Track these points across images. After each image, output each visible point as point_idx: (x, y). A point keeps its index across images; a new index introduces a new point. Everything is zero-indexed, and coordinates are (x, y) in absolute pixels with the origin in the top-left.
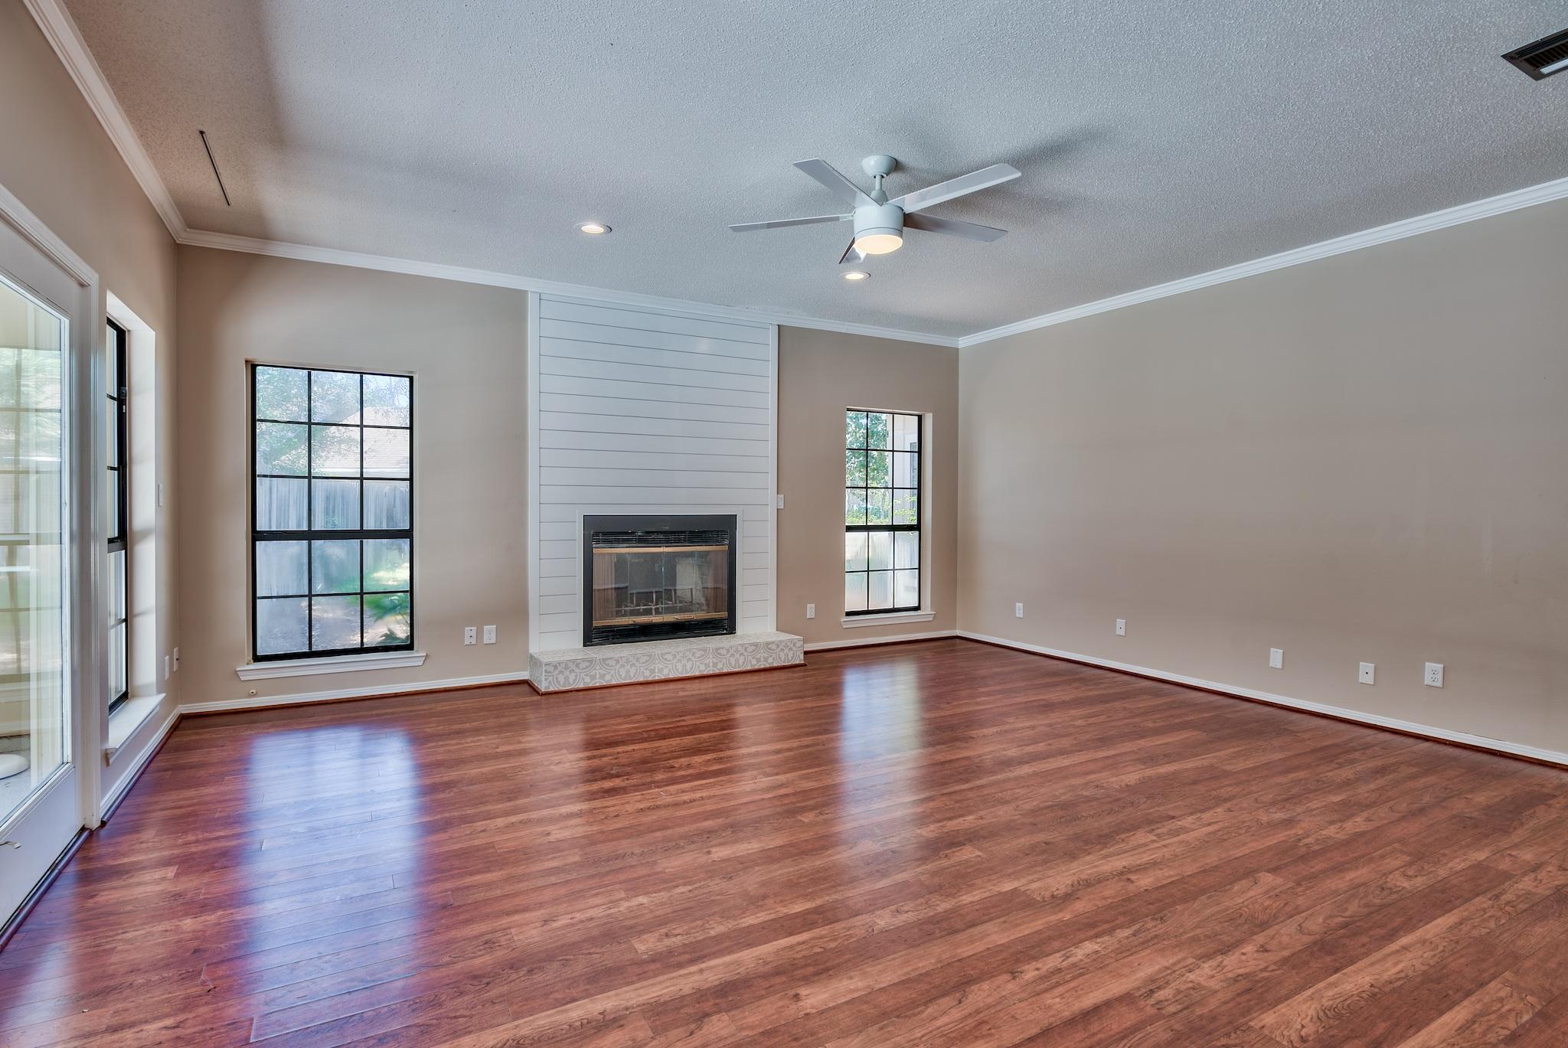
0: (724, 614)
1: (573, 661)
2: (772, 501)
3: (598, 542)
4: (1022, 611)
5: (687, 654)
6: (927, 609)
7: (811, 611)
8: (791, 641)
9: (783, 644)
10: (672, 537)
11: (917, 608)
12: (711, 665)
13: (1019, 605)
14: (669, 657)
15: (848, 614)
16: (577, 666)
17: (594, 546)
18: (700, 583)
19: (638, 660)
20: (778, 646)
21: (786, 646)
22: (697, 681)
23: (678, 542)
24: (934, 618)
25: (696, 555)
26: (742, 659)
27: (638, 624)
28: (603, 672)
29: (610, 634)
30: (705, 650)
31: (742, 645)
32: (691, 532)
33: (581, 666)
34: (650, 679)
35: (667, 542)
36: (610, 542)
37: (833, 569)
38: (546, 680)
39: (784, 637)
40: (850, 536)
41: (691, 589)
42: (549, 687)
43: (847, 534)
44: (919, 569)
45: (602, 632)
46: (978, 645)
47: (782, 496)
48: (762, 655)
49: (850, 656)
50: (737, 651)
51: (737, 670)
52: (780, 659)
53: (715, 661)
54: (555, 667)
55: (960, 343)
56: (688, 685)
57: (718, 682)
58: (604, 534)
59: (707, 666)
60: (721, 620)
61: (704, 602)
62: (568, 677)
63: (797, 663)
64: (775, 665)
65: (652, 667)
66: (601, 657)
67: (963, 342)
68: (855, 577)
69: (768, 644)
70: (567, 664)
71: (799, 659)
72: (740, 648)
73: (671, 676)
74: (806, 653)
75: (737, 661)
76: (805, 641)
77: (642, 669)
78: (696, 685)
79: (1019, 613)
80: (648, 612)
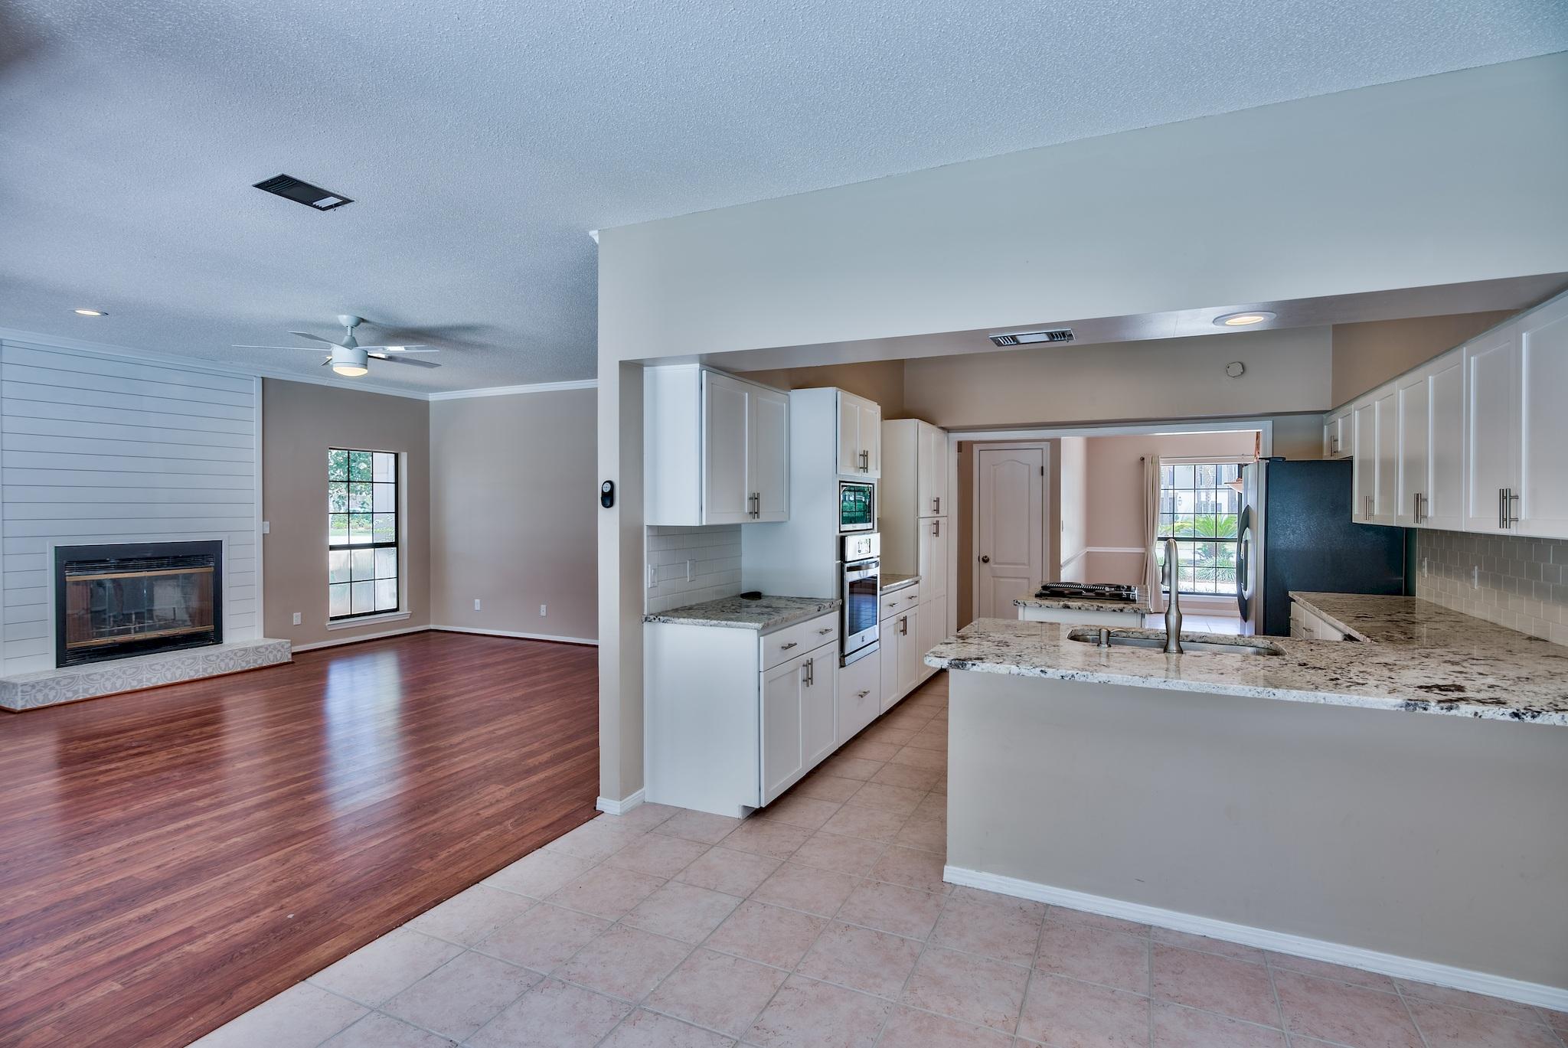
0: (211, 627)
1: (53, 680)
2: (257, 527)
3: (71, 570)
4: (479, 606)
5: (176, 662)
6: (405, 609)
7: (297, 618)
8: (279, 644)
9: (272, 647)
10: (155, 562)
11: (397, 610)
12: (201, 670)
13: (477, 601)
14: (158, 667)
15: (332, 619)
16: (58, 683)
17: (67, 574)
18: (182, 601)
19: (124, 673)
20: (267, 649)
21: (275, 648)
22: (187, 685)
23: (160, 567)
24: (410, 617)
25: (181, 577)
26: (232, 662)
27: (117, 643)
28: (86, 687)
29: (87, 654)
30: (195, 658)
31: (232, 651)
32: (175, 557)
33: (62, 683)
34: (138, 688)
35: (149, 568)
36: (88, 569)
37: (318, 582)
38: (22, 699)
39: (271, 641)
40: (333, 555)
41: (174, 608)
42: (25, 705)
43: (330, 552)
44: (397, 578)
45: (77, 653)
46: (447, 634)
47: (268, 523)
48: (251, 658)
49: (334, 653)
50: (227, 656)
51: (227, 672)
52: (269, 659)
53: (205, 666)
54: (33, 687)
55: (430, 397)
56: (178, 689)
57: (208, 683)
58: (78, 562)
59: (197, 671)
60: (207, 633)
61: (188, 618)
62: (48, 695)
63: (286, 661)
64: (264, 665)
65: (140, 677)
66: (84, 674)
67: (432, 397)
68: (339, 588)
69: (257, 648)
70: (46, 683)
71: (288, 658)
72: (230, 654)
73: (160, 683)
74: (293, 654)
75: (227, 665)
76: (293, 644)
77: (129, 680)
78: (187, 687)
79: (477, 607)
80: (128, 631)
